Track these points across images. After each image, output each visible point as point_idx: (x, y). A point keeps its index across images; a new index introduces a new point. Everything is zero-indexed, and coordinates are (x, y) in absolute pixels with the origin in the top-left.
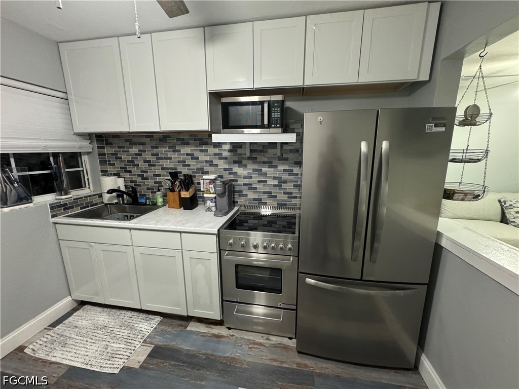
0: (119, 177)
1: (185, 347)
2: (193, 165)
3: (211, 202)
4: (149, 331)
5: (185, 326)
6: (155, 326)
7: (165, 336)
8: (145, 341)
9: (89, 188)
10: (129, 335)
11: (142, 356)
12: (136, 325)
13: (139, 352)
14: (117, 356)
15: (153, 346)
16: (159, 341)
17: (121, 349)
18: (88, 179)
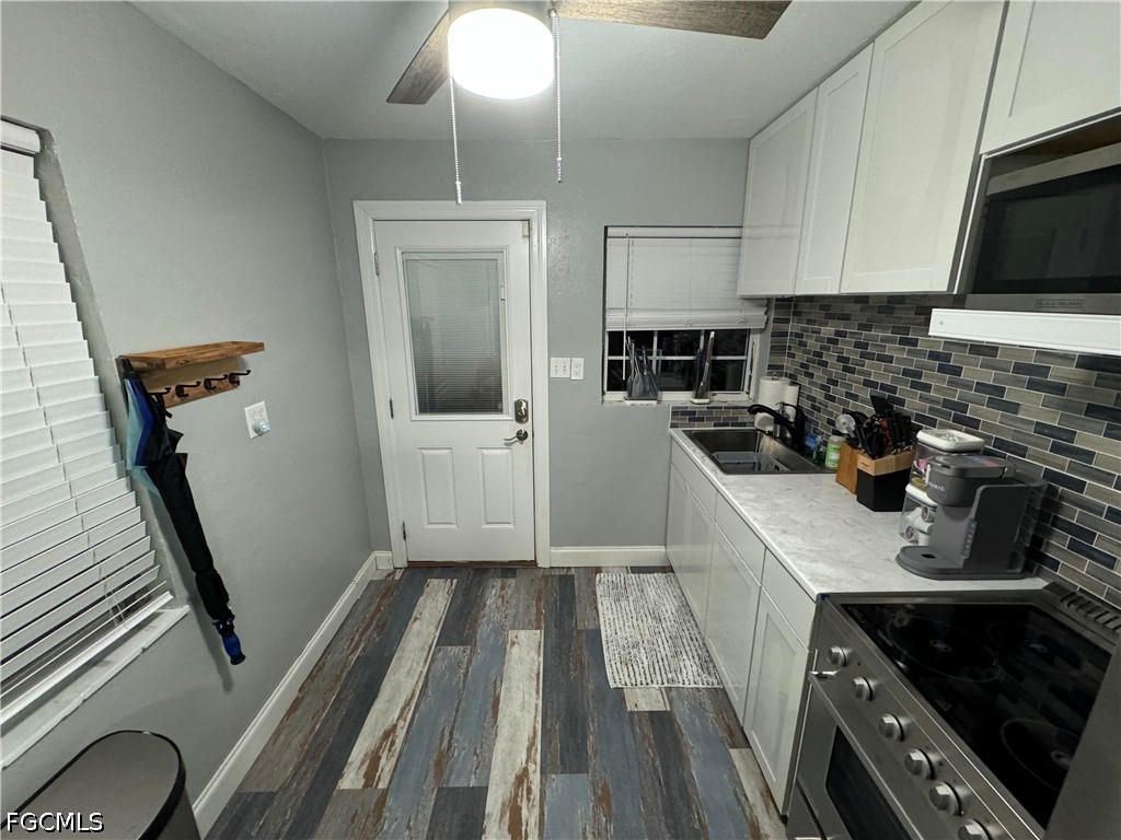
0: (793, 384)
1: (696, 769)
2: (938, 389)
3: (923, 517)
4: (687, 682)
5: (734, 743)
6: (701, 686)
7: (693, 716)
8: (669, 690)
9: (748, 393)
10: (665, 660)
11: (646, 703)
12: (685, 657)
13: (650, 695)
14: (630, 668)
15: (668, 709)
16: (682, 714)
17: (641, 666)
18: (750, 377)
